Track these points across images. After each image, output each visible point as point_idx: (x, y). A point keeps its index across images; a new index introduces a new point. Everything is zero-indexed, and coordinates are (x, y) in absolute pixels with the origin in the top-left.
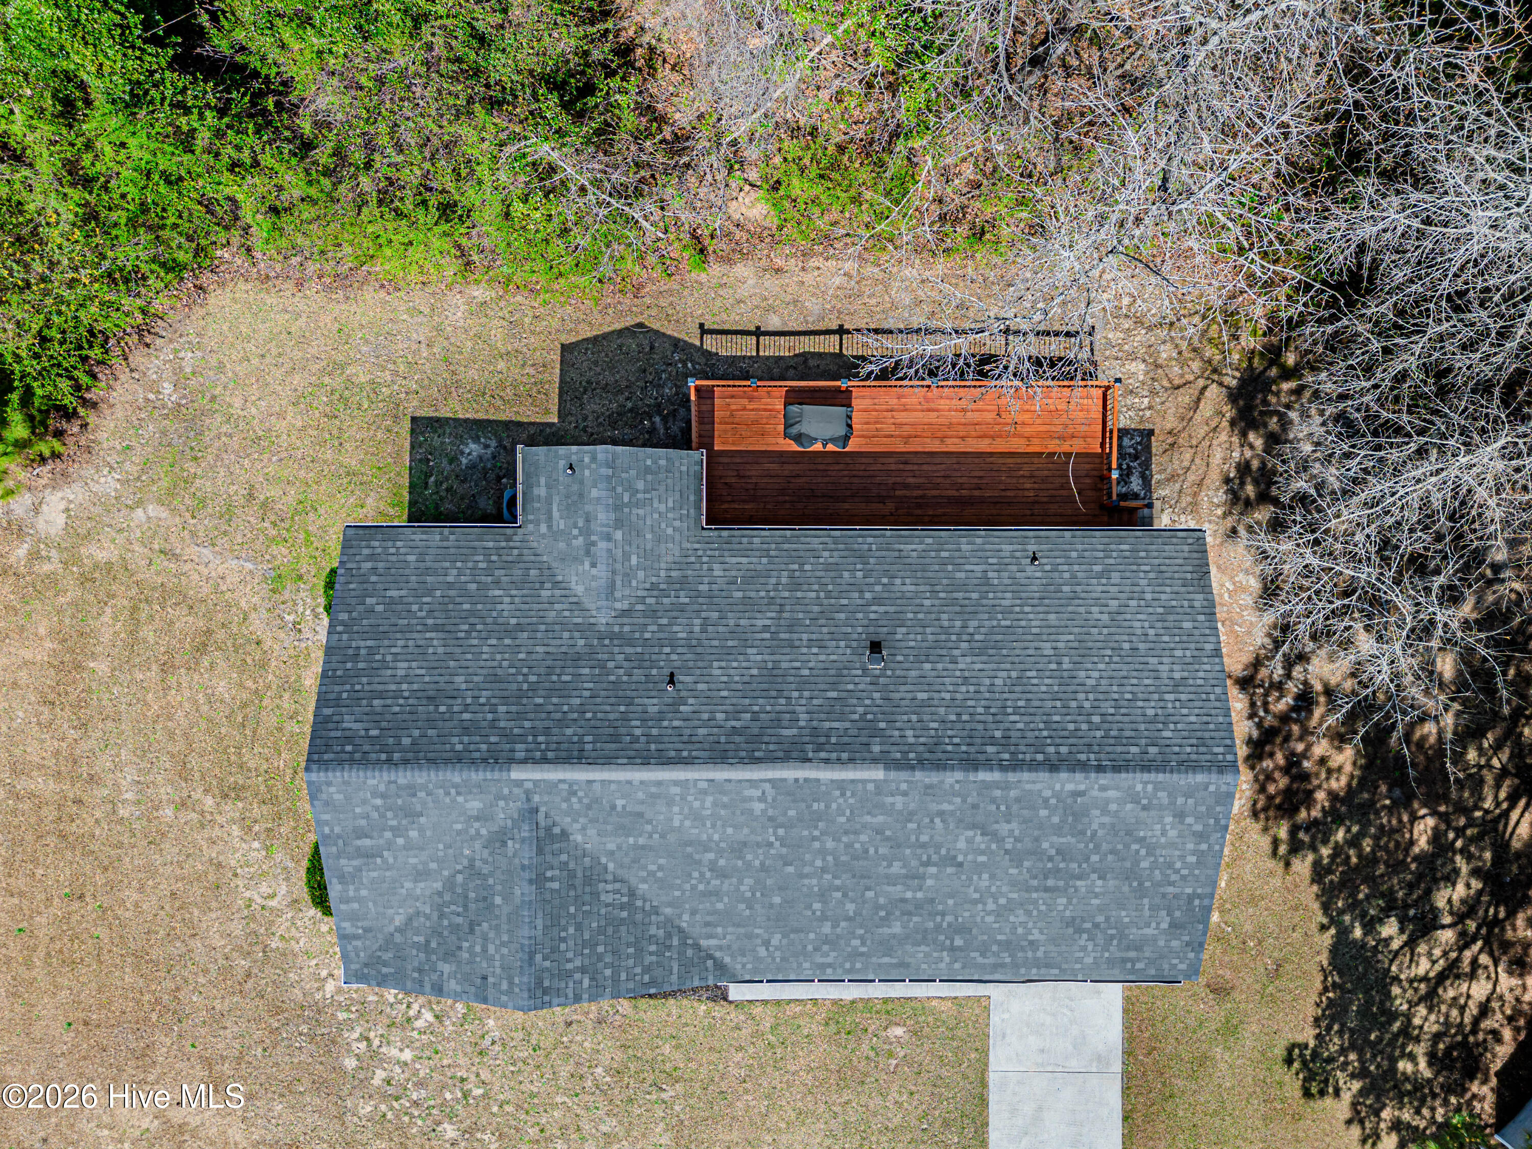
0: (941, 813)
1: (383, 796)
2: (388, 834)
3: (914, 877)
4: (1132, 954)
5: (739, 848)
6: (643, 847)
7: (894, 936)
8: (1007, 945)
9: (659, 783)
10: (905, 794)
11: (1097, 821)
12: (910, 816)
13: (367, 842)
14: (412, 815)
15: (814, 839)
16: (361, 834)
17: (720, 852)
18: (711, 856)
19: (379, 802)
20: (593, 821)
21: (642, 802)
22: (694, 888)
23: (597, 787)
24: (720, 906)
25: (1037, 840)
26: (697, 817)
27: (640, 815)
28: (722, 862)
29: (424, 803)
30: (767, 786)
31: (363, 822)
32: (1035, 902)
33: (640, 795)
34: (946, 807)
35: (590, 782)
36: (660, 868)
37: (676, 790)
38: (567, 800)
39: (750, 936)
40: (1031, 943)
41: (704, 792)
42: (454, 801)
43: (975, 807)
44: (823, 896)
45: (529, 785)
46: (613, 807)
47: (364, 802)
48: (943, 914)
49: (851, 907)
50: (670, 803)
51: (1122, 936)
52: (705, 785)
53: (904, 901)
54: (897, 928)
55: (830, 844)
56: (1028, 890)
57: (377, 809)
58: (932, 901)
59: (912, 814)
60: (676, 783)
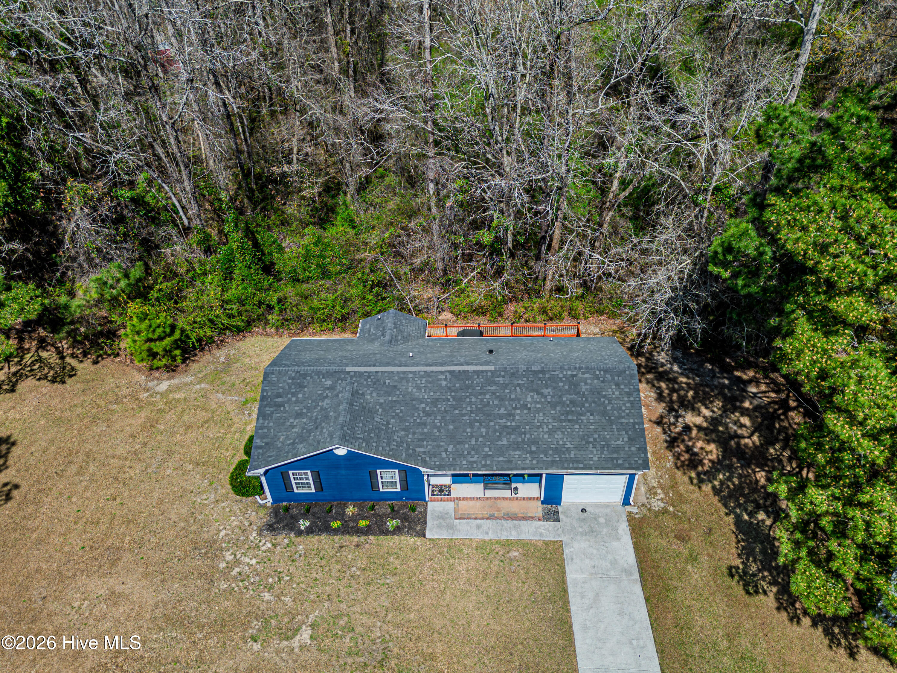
0: (519, 385)
1: (293, 379)
2: (290, 396)
3: (510, 415)
4: (615, 455)
5: (435, 402)
6: (395, 401)
7: (503, 445)
8: (556, 451)
9: (404, 373)
10: (503, 377)
11: (584, 388)
12: (506, 386)
13: (280, 399)
14: (301, 386)
15: (467, 397)
16: (279, 395)
17: (427, 404)
18: (423, 405)
19: (290, 381)
20: (376, 389)
21: (397, 381)
22: (415, 420)
23: (379, 374)
24: (426, 430)
25: (560, 397)
26: (419, 388)
27: (395, 387)
28: (428, 408)
29: (308, 382)
30: (448, 374)
31: (281, 390)
32: (564, 427)
33: (397, 378)
34: (520, 382)
35: (377, 372)
36: (401, 411)
37: (411, 376)
38: (366, 380)
39: (439, 446)
40: (567, 449)
41: (422, 377)
42: (321, 381)
43: (532, 382)
44: (471, 425)
45: (352, 374)
46: (385, 383)
47: (285, 381)
48: (525, 433)
49: (484, 430)
50: (408, 381)
51: (609, 446)
52: (422, 373)
53: (507, 427)
54: (505, 442)
55: (473, 400)
56: (561, 421)
57: (288, 384)
58: (519, 427)
59: (507, 385)
60: (411, 372)
